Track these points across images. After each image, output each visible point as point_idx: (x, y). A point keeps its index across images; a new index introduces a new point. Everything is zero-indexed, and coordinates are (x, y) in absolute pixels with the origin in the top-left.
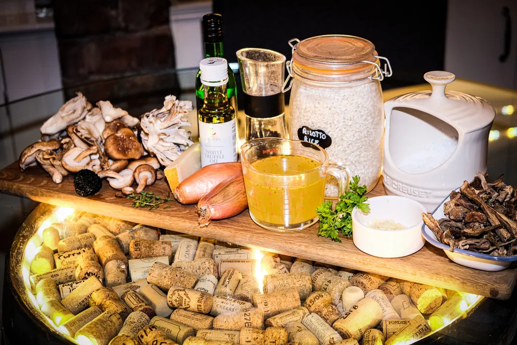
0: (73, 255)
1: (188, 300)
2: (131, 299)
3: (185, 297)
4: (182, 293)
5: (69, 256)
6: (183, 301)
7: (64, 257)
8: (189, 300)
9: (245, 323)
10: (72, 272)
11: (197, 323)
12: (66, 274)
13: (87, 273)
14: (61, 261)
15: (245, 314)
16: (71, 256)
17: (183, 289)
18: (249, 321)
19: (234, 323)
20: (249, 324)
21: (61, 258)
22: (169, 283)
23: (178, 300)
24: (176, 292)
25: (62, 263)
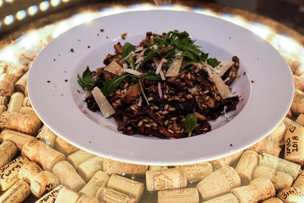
0: (13, 170)
1: (170, 181)
2: (113, 198)
3: (167, 180)
4: (162, 177)
5: (10, 172)
6: (166, 183)
7: (6, 175)
8: (172, 182)
9: (230, 184)
10: (26, 188)
11: (188, 199)
12: (22, 193)
13: (47, 186)
14: (5, 180)
15: (226, 176)
16: (12, 171)
17: (159, 173)
18: (232, 182)
19: (220, 188)
20: (233, 183)
21: (4, 176)
22: (130, 168)
23: (160, 184)
24: (155, 178)
25: (7, 181)
